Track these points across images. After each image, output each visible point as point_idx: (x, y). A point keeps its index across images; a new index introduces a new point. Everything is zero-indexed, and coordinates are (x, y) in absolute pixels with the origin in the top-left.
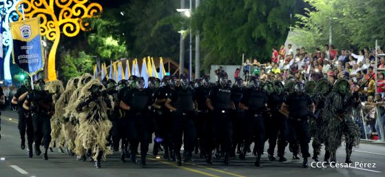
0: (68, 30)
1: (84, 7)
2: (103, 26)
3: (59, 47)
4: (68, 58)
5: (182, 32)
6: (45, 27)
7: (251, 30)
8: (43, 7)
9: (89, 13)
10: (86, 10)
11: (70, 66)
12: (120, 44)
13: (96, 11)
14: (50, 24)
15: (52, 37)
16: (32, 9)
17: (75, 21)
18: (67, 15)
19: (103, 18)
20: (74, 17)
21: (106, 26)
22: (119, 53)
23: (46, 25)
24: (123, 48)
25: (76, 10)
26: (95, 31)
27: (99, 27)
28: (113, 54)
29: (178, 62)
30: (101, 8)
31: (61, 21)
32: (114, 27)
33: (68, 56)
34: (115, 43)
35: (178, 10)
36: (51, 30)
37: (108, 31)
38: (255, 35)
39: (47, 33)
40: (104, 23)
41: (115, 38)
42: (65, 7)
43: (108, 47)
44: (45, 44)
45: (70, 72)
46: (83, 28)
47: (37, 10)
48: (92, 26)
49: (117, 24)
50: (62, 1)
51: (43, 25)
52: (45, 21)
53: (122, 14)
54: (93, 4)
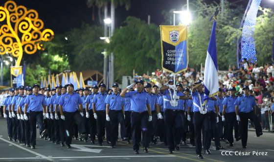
0: (29, 49)
1: (40, 32)
2: (52, 47)
4: (28, 70)
5: (104, 53)
7: (145, 53)
8: (10, 32)
9: (44, 37)
10: (42, 34)
11: (30, 76)
12: (64, 60)
13: (48, 35)
14: (15, 45)
15: (16, 54)
16: (2, 34)
17: (33, 42)
18: (28, 38)
19: (53, 41)
20: (32, 40)
21: (54, 48)
22: (64, 67)
23: (12, 46)
24: (67, 63)
25: (34, 35)
26: (46, 51)
27: (49, 48)
28: (59, 67)
31: (24, 43)
32: (60, 48)
33: (28, 68)
34: (61, 60)
35: (102, 38)
36: (15, 49)
37: (55, 51)
38: (148, 56)
39: (13, 51)
40: (53, 45)
41: (61, 56)
42: (26, 33)
43: (56, 63)
44: (11, 59)
45: (29, 80)
46: (39, 48)
47: (5, 35)
48: (45, 47)
49: (61, 46)
50: (24, 28)
51: (10, 45)
52: (11, 42)
53: (66, 39)
54: (46, 30)
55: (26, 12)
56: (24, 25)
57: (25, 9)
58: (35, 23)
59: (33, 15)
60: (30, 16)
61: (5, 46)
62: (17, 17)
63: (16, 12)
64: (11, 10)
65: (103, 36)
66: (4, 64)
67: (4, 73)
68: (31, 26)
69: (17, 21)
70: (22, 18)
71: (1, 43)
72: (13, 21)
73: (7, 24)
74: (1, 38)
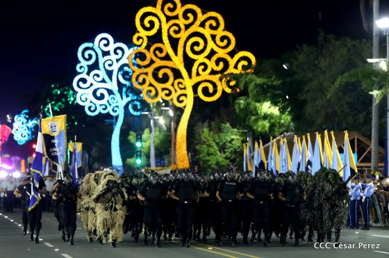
0: (205, 91)
1: (228, 58)
2: (257, 85)
3: (192, 116)
4: (205, 133)
5: (375, 93)
6: (171, 88)
8: (167, 58)
9: (236, 67)
10: (232, 62)
11: (209, 146)
12: (282, 111)
13: (245, 63)
14: (179, 83)
15: (182, 102)
16: (152, 62)
17: (215, 78)
18: (204, 70)
19: (256, 73)
20: (213, 72)
21: (261, 86)
22: (281, 126)
23: (173, 85)
24: (287, 118)
25: (217, 63)
26: (245, 93)
27: (251, 87)
28: (272, 126)
29: (370, 138)
30: (253, 59)
31: (195, 80)
32: (273, 87)
33: (206, 130)
34: (275, 111)
35: (369, 60)
36: (180, 92)
37: (264, 93)
39: (174, 96)
40: (259, 81)
41: (275, 103)
42: (201, 59)
43: (265, 117)
44: (171, 113)
45: (209, 155)
46: (228, 90)
47: (158, 63)
48: (242, 86)
49: (277, 83)
50: (196, 48)
51: (168, 85)
52: (171, 79)
53: (286, 67)
54: (242, 54)
55: (201, 17)
56: (197, 44)
57: (198, 10)
58: (218, 39)
59: (214, 24)
60: (207, 24)
61: (159, 86)
62: (183, 27)
63: (181, 16)
64: (169, 14)
66: (156, 123)
67: (157, 141)
68: (211, 45)
69: (183, 35)
70: (191, 30)
71: (150, 79)
72: (175, 36)
73: (161, 42)
74: (150, 70)
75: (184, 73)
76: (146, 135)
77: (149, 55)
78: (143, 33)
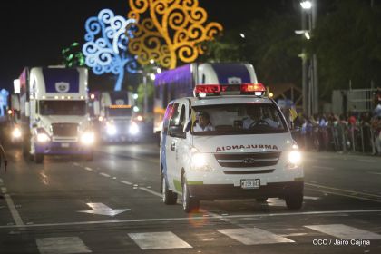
0: (185, 54)
1: (202, 28)
2: (221, 50)
5: (302, 56)
8: (155, 29)
9: (208, 35)
10: (204, 31)
13: (215, 31)
15: (166, 63)
16: (143, 33)
17: (191, 44)
18: (184, 37)
19: (222, 40)
20: (190, 39)
21: (225, 50)
25: (193, 32)
27: (217, 51)
30: (220, 28)
31: (177, 45)
32: (233, 51)
36: (165, 55)
40: (223, 46)
42: (180, 29)
44: (159, 71)
46: (202, 52)
47: (148, 33)
48: (210, 50)
49: (236, 48)
50: (177, 21)
51: (156, 50)
52: (158, 45)
53: (243, 36)
54: (211, 25)
56: (177, 18)
58: (193, 13)
59: (190, 2)
60: (184, 2)
61: (149, 51)
62: (166, 5)
65: (300, 29)
66: (148, 79)
68: (188, 18)
69: (167, 11)
70: (173, 7)
71: (142, 46)
72: (160, 12)
73: (150, 17)
74: (142, 39)
75: (168, 41)
76: (140, 89)
77: (141, 28)
78: (136, 11)
